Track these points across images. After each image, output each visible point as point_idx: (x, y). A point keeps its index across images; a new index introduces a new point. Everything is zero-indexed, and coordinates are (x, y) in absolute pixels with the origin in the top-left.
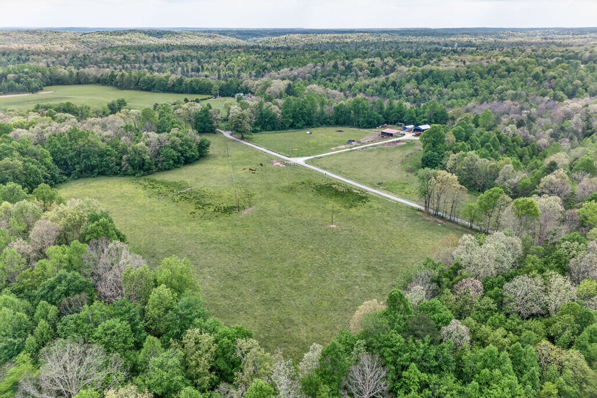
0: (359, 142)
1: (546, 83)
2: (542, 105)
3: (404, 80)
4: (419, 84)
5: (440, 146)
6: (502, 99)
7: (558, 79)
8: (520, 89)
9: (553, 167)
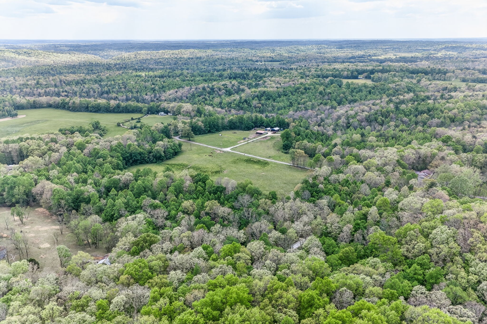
0: (248, 138)
1: (326, 97)
2: (326, 112)
3: (251, 98)
4: (260, 100)
5: (290, 139)
6: (306, 109)
7: (332, 94)
8: (313, 101)
9: (335, 145)
